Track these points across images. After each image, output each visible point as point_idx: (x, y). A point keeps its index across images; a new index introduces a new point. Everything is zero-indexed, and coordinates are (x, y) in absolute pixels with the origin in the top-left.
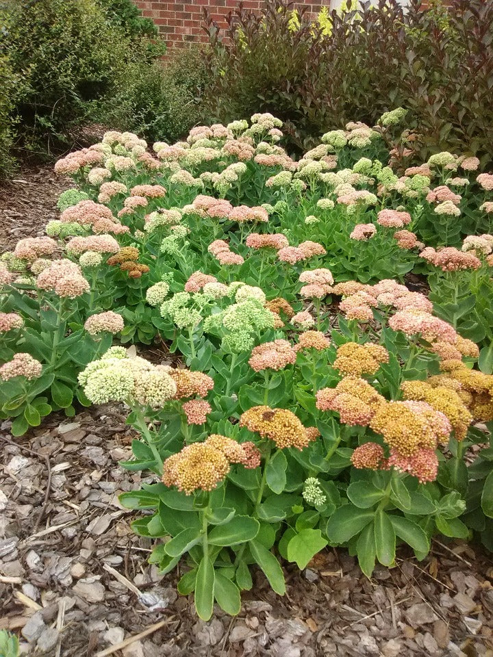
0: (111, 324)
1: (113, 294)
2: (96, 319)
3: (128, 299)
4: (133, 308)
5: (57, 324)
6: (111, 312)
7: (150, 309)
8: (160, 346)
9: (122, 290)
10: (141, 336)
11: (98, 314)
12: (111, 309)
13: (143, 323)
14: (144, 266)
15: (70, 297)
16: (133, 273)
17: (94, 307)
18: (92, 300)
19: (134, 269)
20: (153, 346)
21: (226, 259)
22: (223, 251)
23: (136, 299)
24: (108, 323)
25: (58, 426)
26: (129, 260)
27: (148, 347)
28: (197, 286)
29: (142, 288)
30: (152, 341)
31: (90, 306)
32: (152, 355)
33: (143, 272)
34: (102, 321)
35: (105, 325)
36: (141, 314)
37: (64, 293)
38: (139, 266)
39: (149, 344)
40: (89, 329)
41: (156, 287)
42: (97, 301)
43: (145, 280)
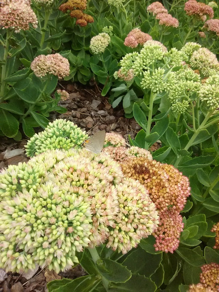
0: (58, 68)
1: (61, 38)
2: (43, 60)
3: (73, 44)
4: (76, 53)
5: (4, 59)
6: (58, 54)
7: (89, 56)
8: (93, 87)
9: (69, 36)
10: (79, 77)
11: (46, 54)
12: (58, 51)
13: (83, 67)
14: (90, 17)
15: (14, 30)
16: (80, 21)
17: (45, 46)
18: (43, 40)
19: (81, 18)
20: (88, 86)
21: (164, 20)
22: (163, 12)
23: (79, 45)
24: (55, 66)
25: (5, 149)
26: (78, 8)
27: (84, 87)
28: (136, 42)
29: (85, 36)
30: (88, 82)
31: (41, 45)
32: (86, 93)
33: (88, 22)
34: (48, 63)
35: (51, 68)
36: (82, 59)
37: (7, 25)
38: (85, 16)
39: (85, 84)
40: (35, 70)
41: (99, 37)
42: (48, 41)
43: (88, 30)
